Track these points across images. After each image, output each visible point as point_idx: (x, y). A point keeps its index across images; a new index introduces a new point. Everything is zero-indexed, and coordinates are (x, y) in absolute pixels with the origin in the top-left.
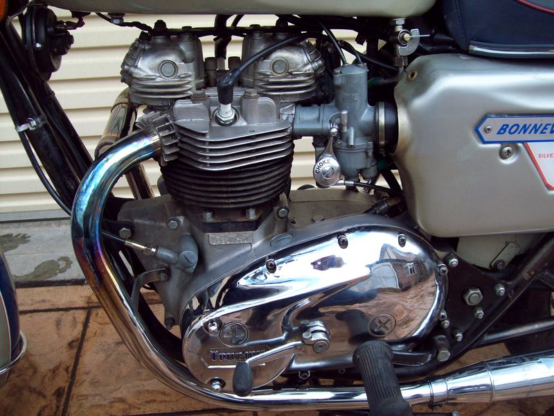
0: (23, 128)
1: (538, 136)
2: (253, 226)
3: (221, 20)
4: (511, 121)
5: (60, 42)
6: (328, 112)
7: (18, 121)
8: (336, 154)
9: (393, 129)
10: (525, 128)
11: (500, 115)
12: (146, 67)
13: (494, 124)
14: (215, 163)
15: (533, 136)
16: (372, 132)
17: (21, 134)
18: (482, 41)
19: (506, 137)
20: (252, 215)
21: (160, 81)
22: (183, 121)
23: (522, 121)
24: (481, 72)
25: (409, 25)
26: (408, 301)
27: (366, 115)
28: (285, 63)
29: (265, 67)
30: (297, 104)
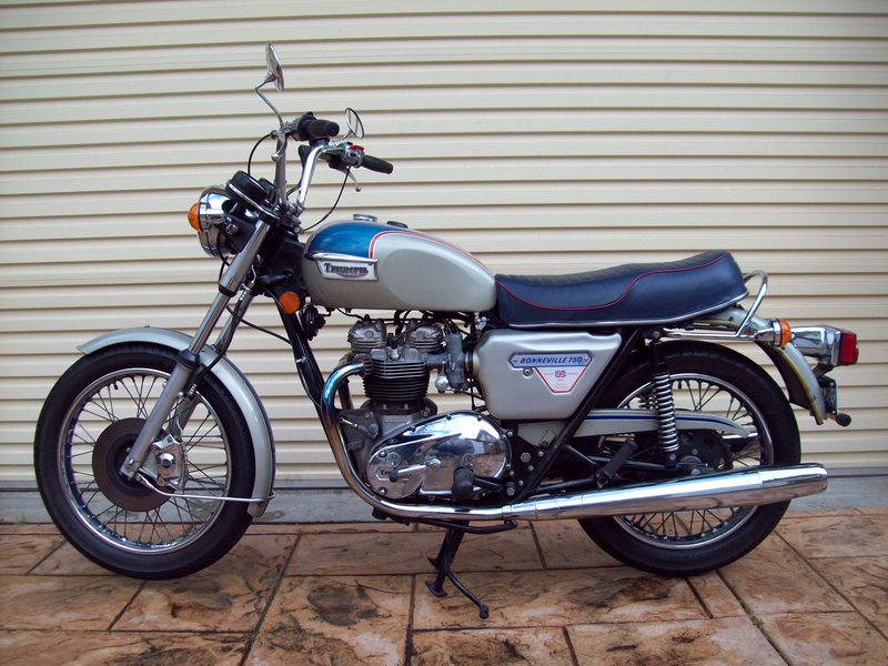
0: (298, 361)
1: (541, 364)
2: (408, 413)
3: (397, 314)
4: (526, 357)
5: (320, 322)
6: (442, 356)
7: (297, 358)
8: (446, 374)
9: (471, 363)
10: (534, 360)
11: (520, 353)
12: (359, 333)
13: (518, 358)
14: (388, 375)
15: (538, 364)
16: (462, 365)
17: (297, 364)
18: (515, 322)
19: (525, 364)
20: (406, 407)
21: (365, 340)
22: (374, 357)
23: (532, 357)
24: (510, 334)
25: (481, 315)
26: (489, 461)
27: (460, 357)
28: (424, 333)
29: (414, 334)
30: (429, 353)
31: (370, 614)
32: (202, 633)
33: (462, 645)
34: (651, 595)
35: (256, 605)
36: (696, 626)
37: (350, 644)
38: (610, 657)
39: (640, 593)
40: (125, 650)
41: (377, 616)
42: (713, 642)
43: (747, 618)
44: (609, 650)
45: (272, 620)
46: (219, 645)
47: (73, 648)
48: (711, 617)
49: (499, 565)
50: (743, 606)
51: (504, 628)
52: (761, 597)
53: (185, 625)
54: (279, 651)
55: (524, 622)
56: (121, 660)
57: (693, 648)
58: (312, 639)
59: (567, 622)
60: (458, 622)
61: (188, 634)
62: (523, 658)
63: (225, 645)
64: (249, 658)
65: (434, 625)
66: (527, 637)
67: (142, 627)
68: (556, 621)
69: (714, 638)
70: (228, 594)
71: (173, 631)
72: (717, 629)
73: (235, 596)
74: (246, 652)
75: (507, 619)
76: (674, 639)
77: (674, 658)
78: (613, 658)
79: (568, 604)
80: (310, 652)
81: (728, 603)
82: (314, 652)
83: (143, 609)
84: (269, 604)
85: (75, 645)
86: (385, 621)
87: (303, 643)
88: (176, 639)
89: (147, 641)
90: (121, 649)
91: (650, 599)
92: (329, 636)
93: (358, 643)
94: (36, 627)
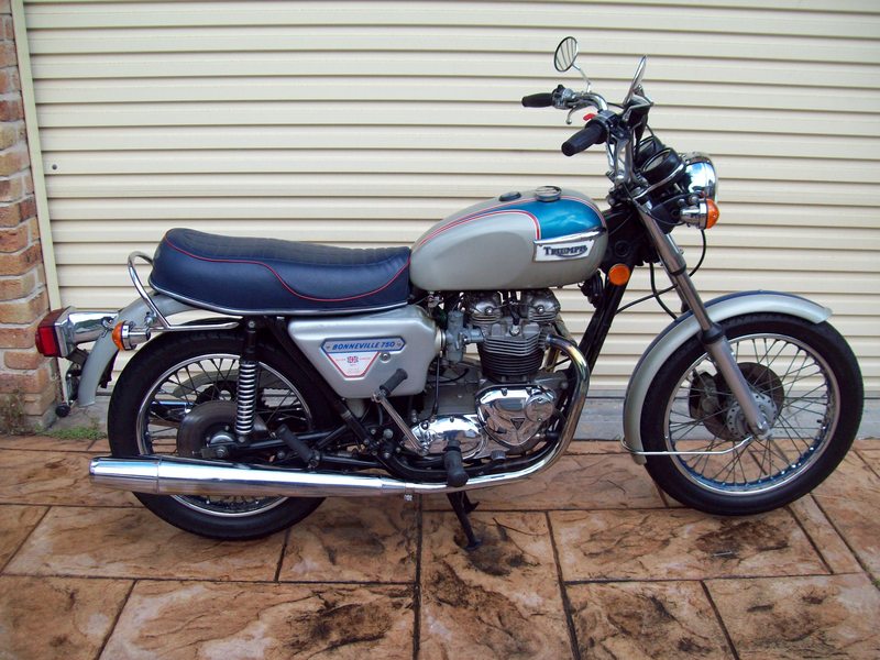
31: (518, 561)
32: (368, 584)
33: (615, 601)
34: (772, 544)
35: (407, 549)
36: (821, 583)
37: (511, 600)
38: (751, 620)
39: (762, 541)
40: (300, 606)
41: (526, 564)
42: (840, 605)
43: (864, 576)
44: (750, 610)
45: (428, 568)
46: (388, 599)
47: (250, 604)
48: (832, 573)
49: (623, 501)
50: (859, 560)
51: (646, 581)
52: (872, 550)
53: (348, 575)
54: (447, 607)
55: (663, 574)
56: (302, 620)
57: (823, 611)
58: (473, 592)
59: (703, 576)
60: (604, 573)
61: (354, 586)
62: (673, 618)
63: (395, 600)
64: (422, 617)
65: (582, 576)
66: (670, 592)
67: (307, 577)
68: (692, 574)
69: (840, 599)
70: (377, 535)
71: (339, 583)
72: (842, 589)
73: (384, 537)
74: (416, 607)
75: (647, 570)
76: (804, 598)
77: (809, 623)
78: (755, 620)
79: (699, 553)
80: (477, 609)
81: (844, 556)
82: (480, 609)
83: (300, 554)
84: (419, 546)
85: (251, 599)
86: (535, 570)
87: (467, 597)
88: (344, 592)
89: (318, 594)
90: (297, 606)
91: (772, 548)
92: (488, 590)
93: (518, 599)
94: (206, 578)
